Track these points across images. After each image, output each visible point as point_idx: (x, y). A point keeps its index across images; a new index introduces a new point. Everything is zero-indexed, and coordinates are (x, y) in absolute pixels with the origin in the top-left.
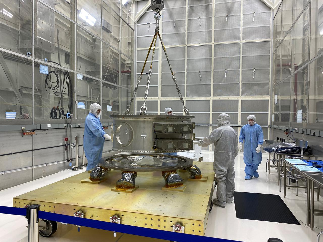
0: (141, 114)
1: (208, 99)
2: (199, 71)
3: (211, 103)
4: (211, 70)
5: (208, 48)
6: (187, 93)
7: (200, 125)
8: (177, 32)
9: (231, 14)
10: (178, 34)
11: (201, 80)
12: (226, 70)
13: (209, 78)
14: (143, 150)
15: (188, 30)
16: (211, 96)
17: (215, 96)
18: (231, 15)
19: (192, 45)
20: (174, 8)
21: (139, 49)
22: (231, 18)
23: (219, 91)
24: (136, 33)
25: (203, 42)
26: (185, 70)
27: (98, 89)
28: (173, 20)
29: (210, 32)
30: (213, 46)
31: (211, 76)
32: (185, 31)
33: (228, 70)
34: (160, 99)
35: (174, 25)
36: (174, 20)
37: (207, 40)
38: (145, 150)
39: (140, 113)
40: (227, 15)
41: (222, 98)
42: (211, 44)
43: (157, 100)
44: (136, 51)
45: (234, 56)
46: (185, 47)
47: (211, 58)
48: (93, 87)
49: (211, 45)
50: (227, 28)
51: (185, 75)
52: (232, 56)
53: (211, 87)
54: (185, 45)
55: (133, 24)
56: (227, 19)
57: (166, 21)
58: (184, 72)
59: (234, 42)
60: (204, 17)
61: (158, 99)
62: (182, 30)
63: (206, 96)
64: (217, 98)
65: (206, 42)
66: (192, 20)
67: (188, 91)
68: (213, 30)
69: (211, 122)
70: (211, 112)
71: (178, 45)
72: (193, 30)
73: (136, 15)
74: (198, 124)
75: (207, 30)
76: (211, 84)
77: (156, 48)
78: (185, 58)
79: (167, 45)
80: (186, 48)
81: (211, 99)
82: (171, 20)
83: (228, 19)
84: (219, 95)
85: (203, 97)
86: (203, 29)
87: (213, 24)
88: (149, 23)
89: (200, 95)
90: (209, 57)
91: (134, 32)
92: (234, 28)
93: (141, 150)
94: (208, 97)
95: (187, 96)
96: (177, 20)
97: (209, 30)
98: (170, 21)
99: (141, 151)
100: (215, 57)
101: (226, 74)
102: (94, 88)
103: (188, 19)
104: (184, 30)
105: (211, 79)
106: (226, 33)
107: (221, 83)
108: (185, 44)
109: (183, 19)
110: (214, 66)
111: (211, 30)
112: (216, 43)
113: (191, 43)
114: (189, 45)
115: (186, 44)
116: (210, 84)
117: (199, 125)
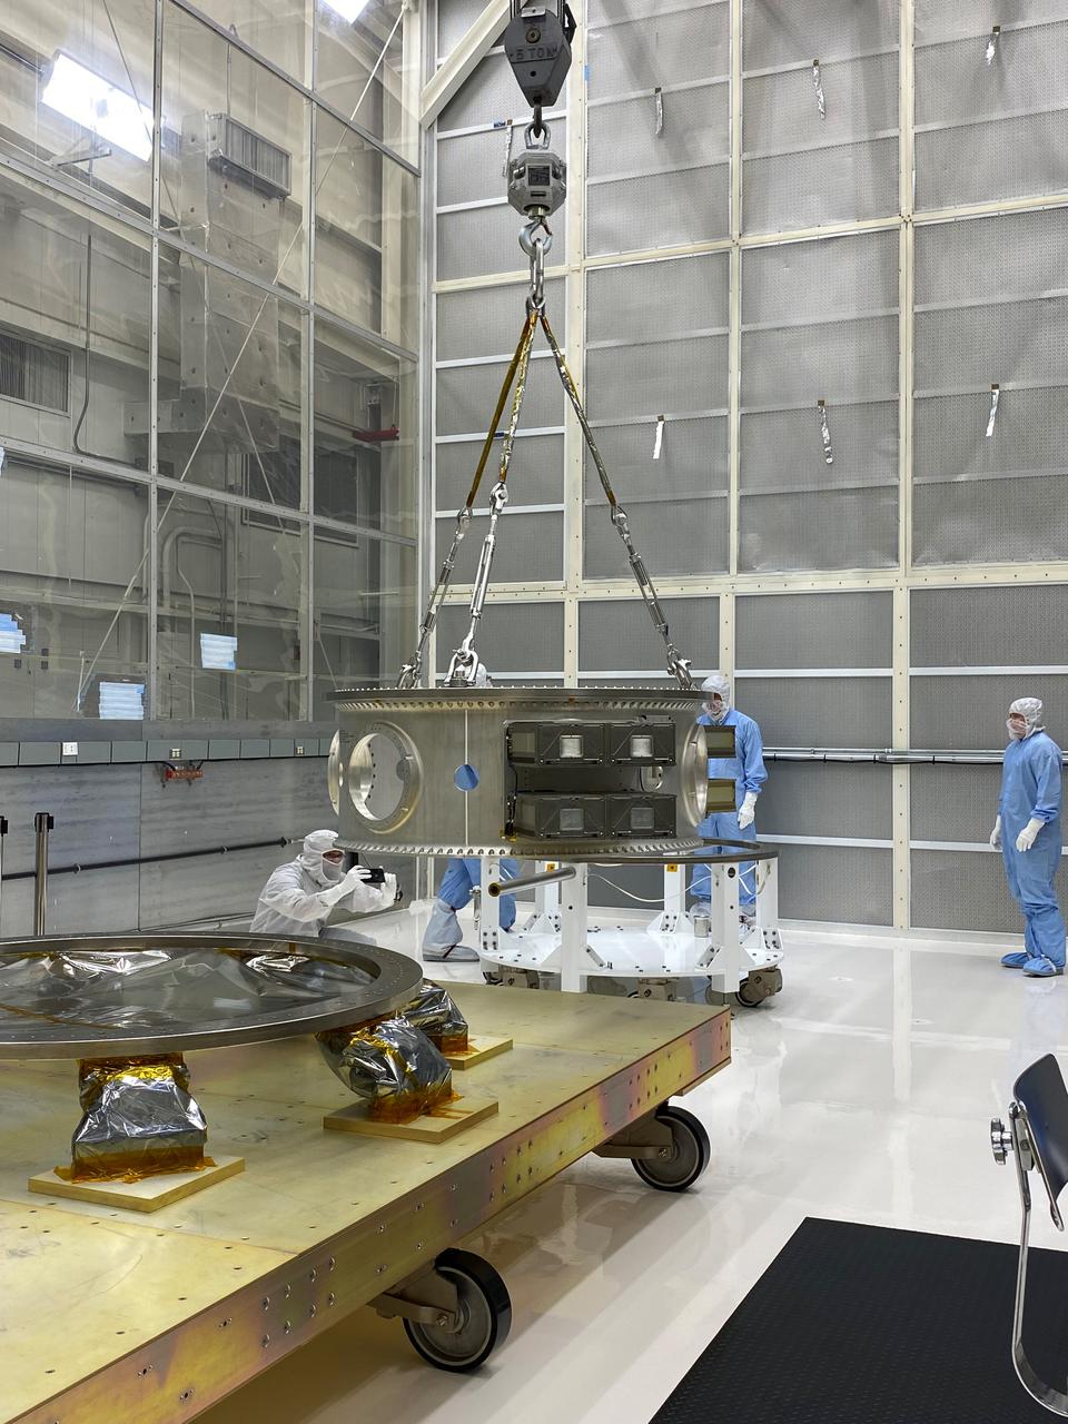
0: (452, 683)
1: (878, 581)
2: (821, 403)
3: (901, 606)
4: (897, 389)
5: (873, 252)
6: (741, 547)
7: (829, 756)
8: (676, 162)
9: (1023, 19)
10: (687, 177)
11: (829, 460)
12: (995, 387)
13: (886, 443)
14: (463, 843)
15: (746, 145)
16: (898, 561)
17: (927, 561)
18: (1020, 25)
19: (770, 237)
20: (656, 13)
21: (450, 285)
22: (1023, 43)
23: (955, 528)
24: (430, 189)
25: (842, 215)
26: (726, 403)
27: (212, 539)
28: (652, 92)
29: (884, 149)
30: (907, 237)
31: (897, 432)
32: (727, 150)
33: (1009, 386)
34: (573, 588)
35: (660, 124)
36: (658, 90)
37: (869, 200)
38: (469, 844)
39: (448, 680)
40: (996, 29)
41: (973, 575)
42: (894, 221)
43: (556, 597)
44: (430, 300)
45: (1047, 294)
46: (726, 254)
47: (898, 316)
48: (181, 529)
49: (894, 231)
50: (998, 115)
51: (727, 435)
52: (1032, 296)
53: (897, 506)
54: (726, 243)
55: (413, 138)
56: (991, 51)
57: (606, 100)
58: (723, 412)
59: (1050, 199)
60: (848, 56)
61: (565, 589)
62: (708, 151)
63: (865, 564)
64: (936, 576)
65: (860, 217)
66: (768, 80)
67: (752, 537)
68: (907, 131)
69: (901, 739)
70: (901, 671)
71: (686, 247)
72: (777, 142)
73: (430, 74)
74: (815, 752)
75: (865, 137)
76: (897, 487)
77: (549, 272)
78: (726, 322)
79: (615, 249)
80: (735, 259)
81: (900, 580)
82: (640, 93)
83: (1004, 56)
84: (954, 557)
85: (849, 571)
86: (842, 132)
87: (903, 92)
88: (510, 122)
89: (825, 563)
90: (880, 312)
91: (417, 185)
92: (1045, 108)
93: (455, 843)
94: (876, 573)
95: (741, 568)
96: (674, 87)
97: (882, 134)
98: (633, 95)
99: (455, 850)
100: (918, 309)
101: (993, 411)
102: (183, 534)
103: (746, 75)
104: (721, 146)
105: (897, 455)
106: (992, 147)
107: (962, 478)
108: (726, 234)
109: (715, 80)
110: (916, 365)
111: (891, 133)
112: (926, 217)
113: (763, 225)
114: (752, 240)
115: (735, 233)
116: (893, 482)
117: (821, 756)
